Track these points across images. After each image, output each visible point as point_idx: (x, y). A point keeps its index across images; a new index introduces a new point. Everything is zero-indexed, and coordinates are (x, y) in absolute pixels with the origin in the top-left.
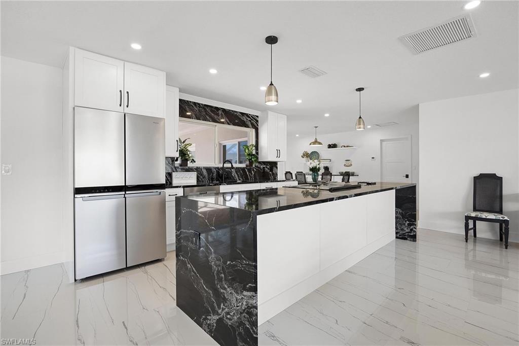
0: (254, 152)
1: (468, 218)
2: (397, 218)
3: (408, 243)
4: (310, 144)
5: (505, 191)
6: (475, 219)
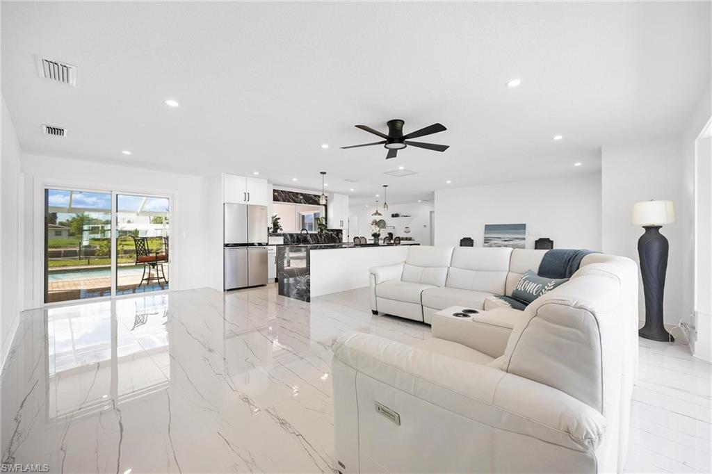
0: (324, 223)
4: (374, 215)
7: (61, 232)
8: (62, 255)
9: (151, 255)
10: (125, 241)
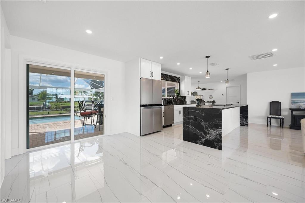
0: (179, 92)
1: (268, 117)
2: (240, 118)
3: (245, 127)
4: (196, 89)
5: (282, 108)
6: (270, 118)
7: (35, 99)
8: (35, 109)
9: (86, 111)
10: (61, 102)
